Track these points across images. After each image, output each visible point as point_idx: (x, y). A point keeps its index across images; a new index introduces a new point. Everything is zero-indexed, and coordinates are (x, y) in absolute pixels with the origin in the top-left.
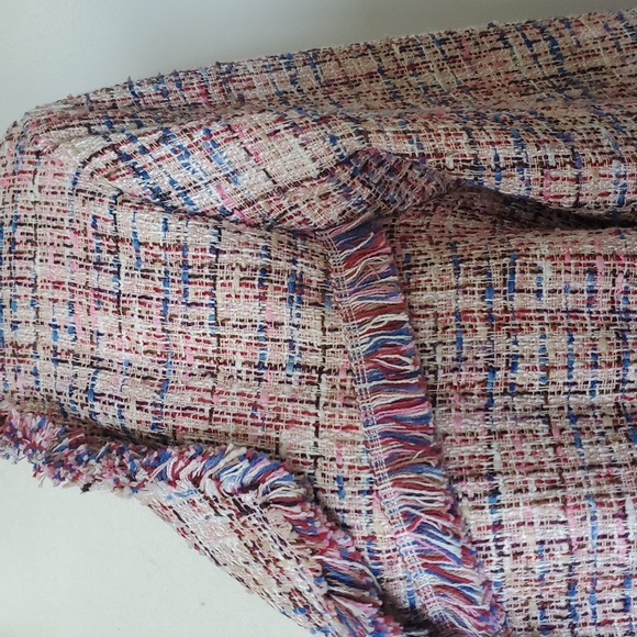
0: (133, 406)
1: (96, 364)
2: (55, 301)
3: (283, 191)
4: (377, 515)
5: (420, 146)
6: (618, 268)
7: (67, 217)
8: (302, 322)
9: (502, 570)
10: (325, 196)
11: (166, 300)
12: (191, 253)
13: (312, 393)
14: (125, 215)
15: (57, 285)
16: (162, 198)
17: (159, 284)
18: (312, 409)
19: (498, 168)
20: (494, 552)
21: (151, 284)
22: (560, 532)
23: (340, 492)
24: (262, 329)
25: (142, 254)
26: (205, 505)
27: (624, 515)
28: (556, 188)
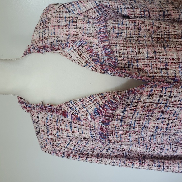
0: (63, 41)
1: (58, 37)
2: (52, 29)
3: (88, 11)
4: (99, 49)
5: (109, 4)
6: (139, 22)
7: (55, 16)
8: (90, 27)
9: (117, 57)
10: (94, 12)
11: (69, 26)
12: (73, 18)
13: (91, 36)
14: (64, 14)
15: (52, 26)
16: (69, 11)
17: (68, 24)
18: (90, 37)
19: (121, 8)
20: (116, 53)
21: (67, 24)
22: (126, 51)
23: (94, 46)
24: (84, 28)
25: (66, 20)
26: (74, 50)
27: (136, 49)
28: (131, 13)
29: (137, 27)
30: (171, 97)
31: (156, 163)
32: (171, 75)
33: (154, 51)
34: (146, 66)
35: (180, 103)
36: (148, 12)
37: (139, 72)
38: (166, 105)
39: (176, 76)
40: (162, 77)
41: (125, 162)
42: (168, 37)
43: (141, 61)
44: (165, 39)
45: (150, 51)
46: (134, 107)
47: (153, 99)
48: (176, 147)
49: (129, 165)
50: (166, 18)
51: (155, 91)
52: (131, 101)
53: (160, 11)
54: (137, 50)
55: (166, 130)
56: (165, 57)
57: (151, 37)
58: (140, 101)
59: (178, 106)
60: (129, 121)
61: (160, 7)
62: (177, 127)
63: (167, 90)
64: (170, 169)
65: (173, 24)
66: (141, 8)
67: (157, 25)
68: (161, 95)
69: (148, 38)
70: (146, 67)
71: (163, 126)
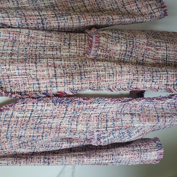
6: (14, 33)
27: (6, 65)
28: (6, 21)
29: (11, 39)
30: (43, 111)
31: (42, 159)
32: (43, 89)
33: (24, 68)
34: (18, 81)
35: (52, 115)
36: (25, 21)
37: (11, 88)
38: (38, 118)
39: (47, 91)
40: (34, 92)
41: (12, 161)
42: (43, 49)
43: (13, 77)
44: (40, 52)
45: (20, 68)
46: (7, 122)
47: (25, 114)
48: (61, 142)
49: (16, 164)
50: (45, 26)
51: (27, 106)
52: (4, 117)
53: (38, 19)
54: (7, 67)
55: (43, 137)
56: (35, 73)
57: (25, 50)
58: (12, 116)
59: (50, 117)
60: (5, 134)
61: (38, 14)
62: (51, 134)
63: (38, 105)
64: (54, 164)
65: (50, 34)
66: (17, 16)
67: (33, 35)
68: (32, 110)
69: (22, 51)
70: (18, 83)
71: (38, 134)
